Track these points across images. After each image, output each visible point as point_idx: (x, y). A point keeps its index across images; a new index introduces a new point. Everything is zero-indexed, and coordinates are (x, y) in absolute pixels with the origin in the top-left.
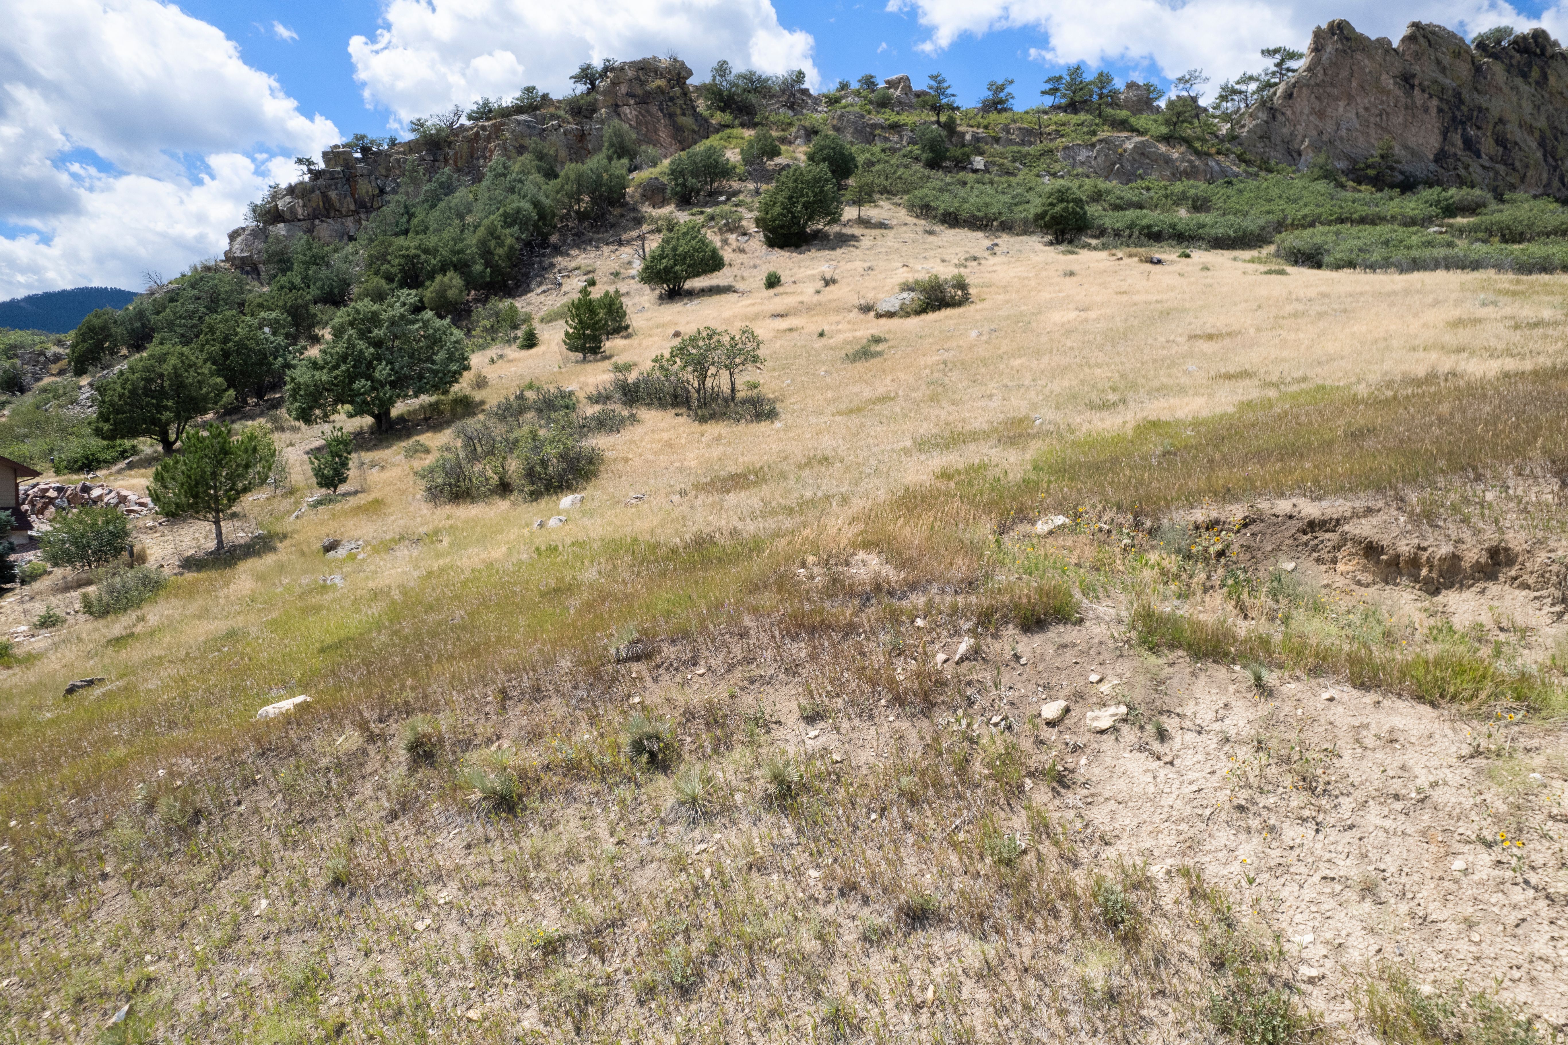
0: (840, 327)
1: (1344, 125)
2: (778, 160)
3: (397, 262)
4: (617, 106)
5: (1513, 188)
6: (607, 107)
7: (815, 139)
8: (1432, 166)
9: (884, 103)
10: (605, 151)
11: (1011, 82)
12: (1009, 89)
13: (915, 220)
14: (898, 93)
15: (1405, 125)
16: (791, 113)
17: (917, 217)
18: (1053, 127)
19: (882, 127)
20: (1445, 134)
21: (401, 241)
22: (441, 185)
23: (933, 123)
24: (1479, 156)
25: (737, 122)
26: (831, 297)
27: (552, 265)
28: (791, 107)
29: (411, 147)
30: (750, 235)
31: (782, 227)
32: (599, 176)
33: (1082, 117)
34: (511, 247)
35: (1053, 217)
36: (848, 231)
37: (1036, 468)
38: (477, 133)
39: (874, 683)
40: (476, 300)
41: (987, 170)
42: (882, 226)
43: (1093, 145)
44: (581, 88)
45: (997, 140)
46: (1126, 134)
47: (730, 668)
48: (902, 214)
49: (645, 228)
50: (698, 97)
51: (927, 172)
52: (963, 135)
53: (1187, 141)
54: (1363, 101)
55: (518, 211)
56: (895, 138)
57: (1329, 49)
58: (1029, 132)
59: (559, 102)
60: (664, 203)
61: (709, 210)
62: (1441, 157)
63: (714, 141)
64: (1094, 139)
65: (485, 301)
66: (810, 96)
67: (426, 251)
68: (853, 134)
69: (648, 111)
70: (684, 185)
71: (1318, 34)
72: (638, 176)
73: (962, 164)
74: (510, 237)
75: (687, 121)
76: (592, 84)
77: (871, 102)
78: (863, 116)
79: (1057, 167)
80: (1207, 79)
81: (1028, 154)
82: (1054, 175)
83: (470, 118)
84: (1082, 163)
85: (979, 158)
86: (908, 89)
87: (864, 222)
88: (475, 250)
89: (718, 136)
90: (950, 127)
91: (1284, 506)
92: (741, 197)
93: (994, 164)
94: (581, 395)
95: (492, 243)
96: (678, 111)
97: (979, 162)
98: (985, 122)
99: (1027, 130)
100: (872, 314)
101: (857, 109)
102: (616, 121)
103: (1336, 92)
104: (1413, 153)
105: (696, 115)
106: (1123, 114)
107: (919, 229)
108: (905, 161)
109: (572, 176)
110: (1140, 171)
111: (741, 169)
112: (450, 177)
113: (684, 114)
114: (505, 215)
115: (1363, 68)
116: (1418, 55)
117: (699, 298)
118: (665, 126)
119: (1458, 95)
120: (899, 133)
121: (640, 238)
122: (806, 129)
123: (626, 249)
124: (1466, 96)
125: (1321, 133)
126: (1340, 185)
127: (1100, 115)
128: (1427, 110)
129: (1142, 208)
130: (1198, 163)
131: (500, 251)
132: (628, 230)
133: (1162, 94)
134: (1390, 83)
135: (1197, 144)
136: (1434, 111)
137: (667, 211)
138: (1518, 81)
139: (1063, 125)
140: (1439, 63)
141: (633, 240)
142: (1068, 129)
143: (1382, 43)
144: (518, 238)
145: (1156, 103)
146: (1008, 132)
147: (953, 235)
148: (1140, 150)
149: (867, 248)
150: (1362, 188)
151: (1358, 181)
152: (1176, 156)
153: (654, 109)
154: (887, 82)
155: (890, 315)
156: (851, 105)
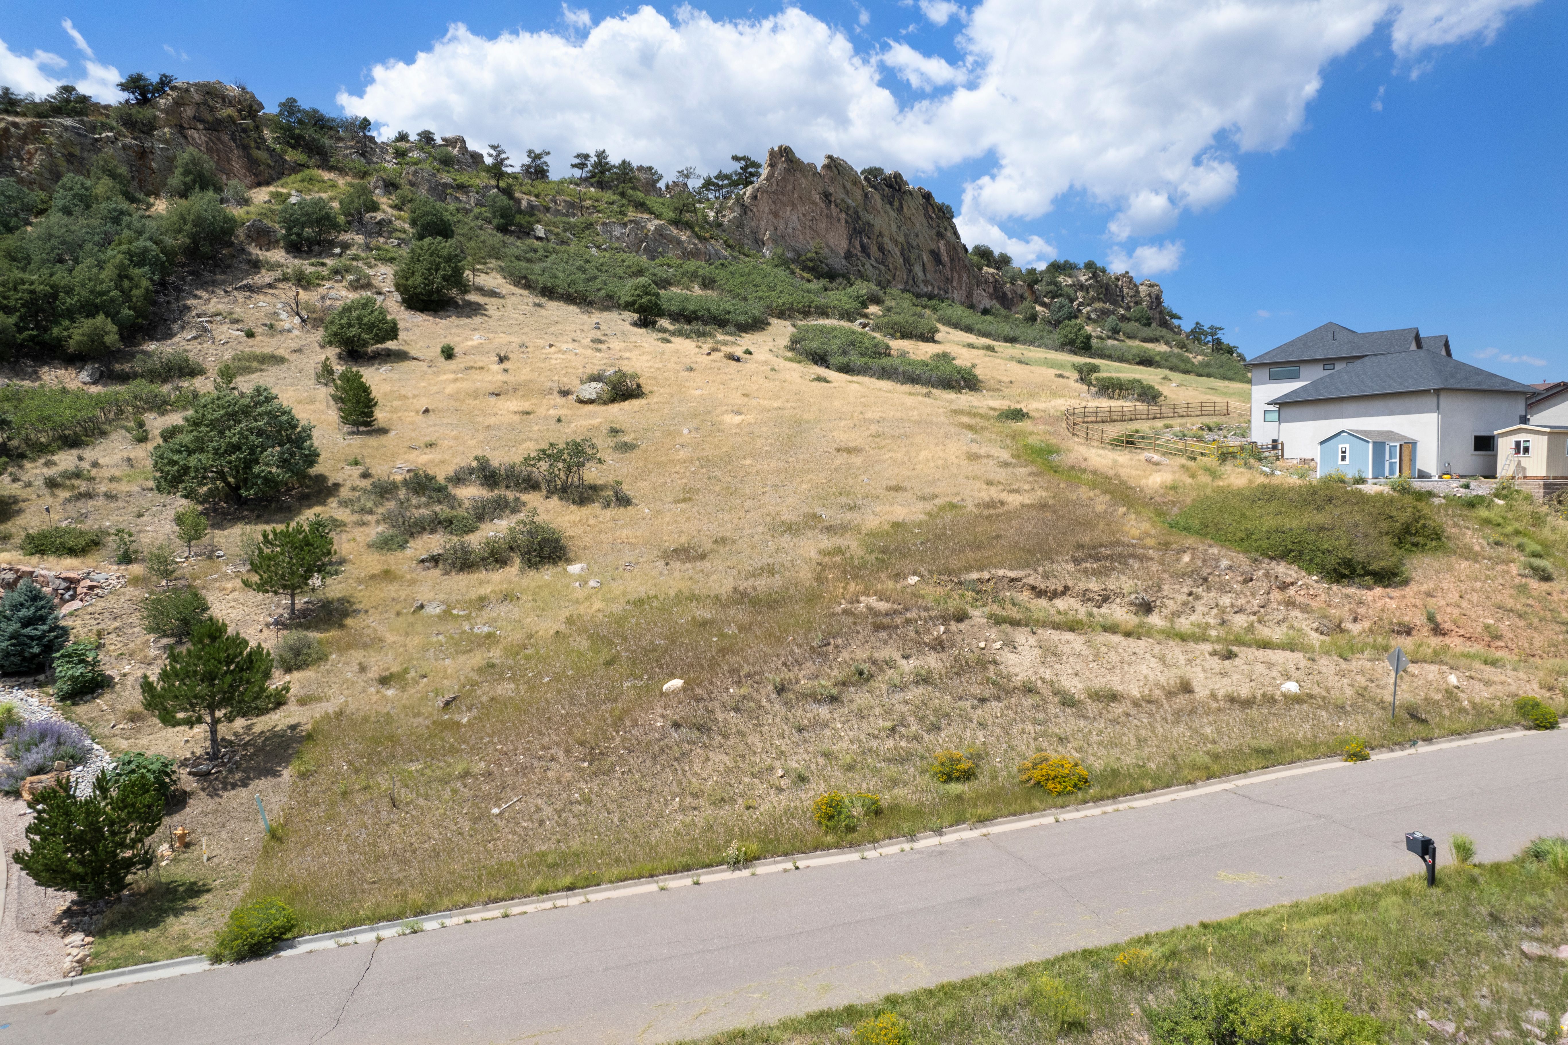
1: (790, 225)
4: (183, 128)
6: (170, 126)
8: (844, 262)
9: (448, 162)
11: (548, 153)
12: (546, 159)
13: (517, 290)
14: (456, 152)
15: (827, 230)
16: (363, 160)
17: (517, 286)
19: (452, 187)
20: (850, 239)
23: (493, 187)
24: (870, 258)
25: (312, 162)
27: (188, 308)
28: (363, 155)
30: (385, 295)
31: (419, 293)
33: (609, 196)
34: (147, 289)
35: (639, 303)
36: (476, 299)
37: (869, 550)
41: (547, 239)
42: (495, 294)
44: (131, 98)
45: (547, 209)
46: (646, 216)
49: (267, 274)
50: (268, 130)
51: (500, 235)
53: (689, 226)
54: (802, 209)
56: (464, 198)
57: (780, 166)
58: (571, 205)
59: (105, 108)
60: (273, 246)
61: (328, 262)
62: (848, 256)
64: (626, 219)
67: (57, 289)
68: (428, 191)
69: (219, 139)
71: (772, 153)
73: (527, 231)
74: (143, 278)
75: (261, 155)
76: (146, 97)
77: (436, 160)
78: (433, 174)
79: (600, 240)
82: (598, 247)
84: (618, 238)
85: (539, 227)
86: (464, 148)
87: (482, 290)
89: (298, 176)
90: (507, 193)
92: (354, 251)
93: (551, 232)
97: (540, 230)
99: (570, 203)
100: (573, 399)
101: (426, 165)
102: (190, 147)
103: (784, 199)
104: (833, 251)
105: (269, 149)
106: (640, 194)
107: (528, 301)
110: (661, 249)
111: (344, 219)
113: (259, 148)
115: (800, 185)
116: (832, 180)
117: (385, 362)
118: (239, 157)
119: (857, 213)
120: (467, 193)
121: (270, 286)
122: (384, 180)
123: (261, 297)
124: (861, 213)
125: (776, 229)
126: (793, 273)
127: (623, 195)
128: (839, 221)
129: (670, 284)
130: (700, 246)
131: (136, 292)
132: (248, 274)
133: (660, 177)
134: (817, 198)
135: (697, 229)
136: (843, 221)
137: (278, 255)
138: (888, 206)
139: (597, 201)
140: (845, 187)
141: (262, 287)
142: (603, 206)
143: (811, 167)
144: (151, 279)
145: (658, 185)
146: (556, 203)
147: (556, 309)
148: (659, 231)
149: (499, 320)
150: (805, 275)
151: (803, 270)
152: (684, 238)
153: (226, 138)
154: (443, 140)
155: (591, 402)
156: (420, 161)
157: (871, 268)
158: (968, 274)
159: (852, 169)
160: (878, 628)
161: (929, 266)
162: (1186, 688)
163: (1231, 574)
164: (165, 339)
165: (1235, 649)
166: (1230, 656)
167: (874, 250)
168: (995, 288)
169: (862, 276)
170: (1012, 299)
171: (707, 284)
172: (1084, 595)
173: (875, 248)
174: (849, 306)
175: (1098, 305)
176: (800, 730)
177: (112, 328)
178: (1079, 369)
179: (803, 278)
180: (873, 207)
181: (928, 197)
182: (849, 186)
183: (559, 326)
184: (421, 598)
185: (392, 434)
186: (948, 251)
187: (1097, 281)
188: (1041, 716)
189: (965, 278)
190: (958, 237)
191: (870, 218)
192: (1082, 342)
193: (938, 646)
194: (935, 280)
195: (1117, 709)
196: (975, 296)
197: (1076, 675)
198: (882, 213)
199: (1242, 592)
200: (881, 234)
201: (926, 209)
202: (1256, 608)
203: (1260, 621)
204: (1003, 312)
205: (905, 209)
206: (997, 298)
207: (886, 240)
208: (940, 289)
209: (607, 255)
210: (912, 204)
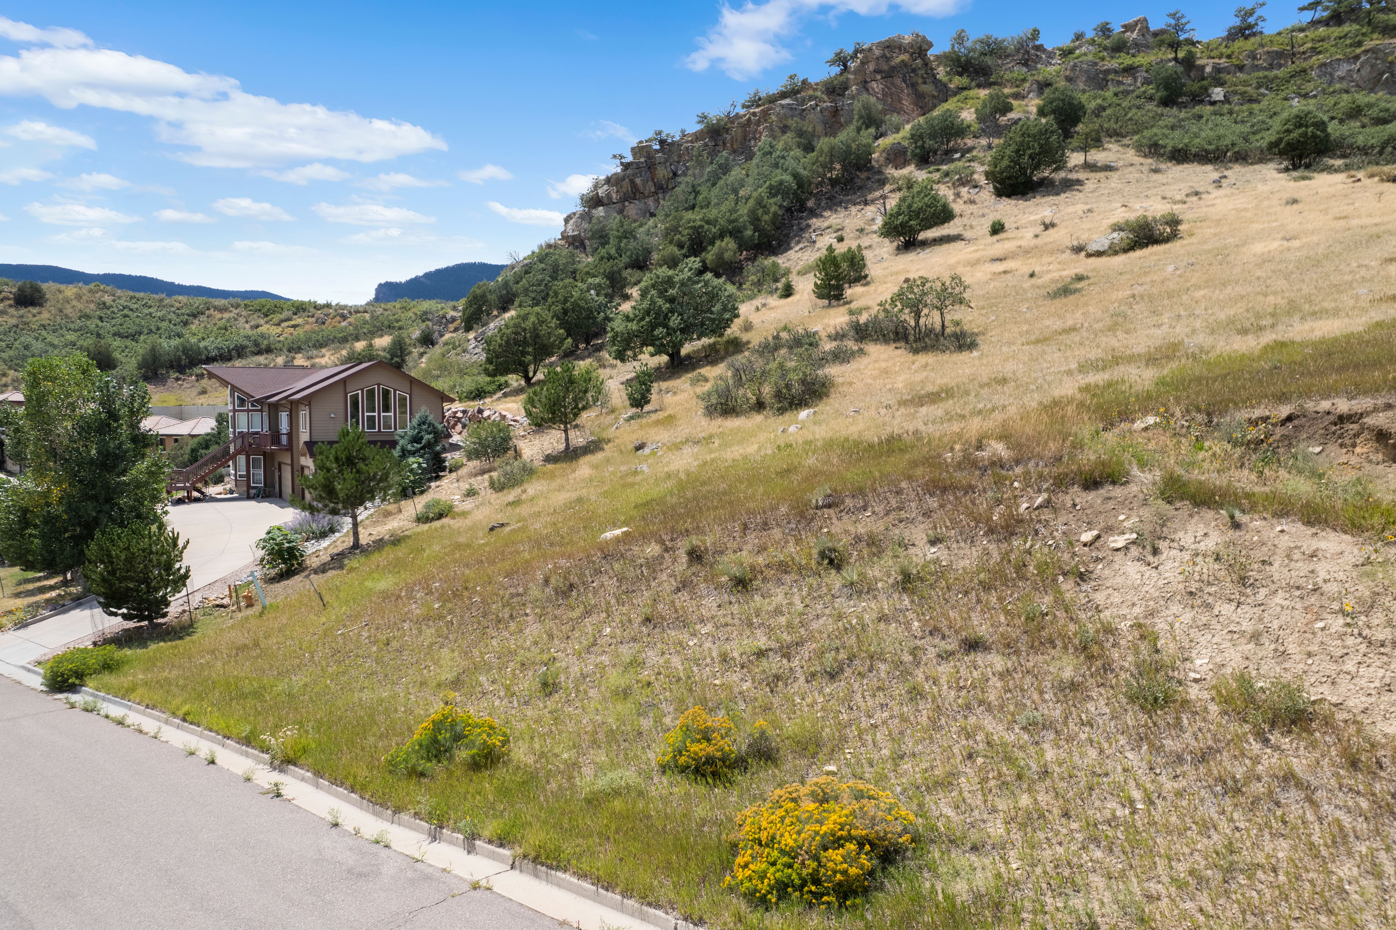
0: (1051, 267)
2: (1011, 115)
3: (686, 232)
4: (866, 82)
6: (857, 84)
7: (1047, 91)
9: (1119, 47)
10: (855, 123)
13: (1142, 160)
14: (1134, 35)
16: (1025, 70)
17: (1144, 156)
18: (1308, 46)
19: (1116, 72)
21: (689, 215)
22: (720, 166)
23: (1170, 60)
25: (974, 84)
26: (1048, 240)
27: (809, 226)
28: (1025, 64)
29: (697, 136)
30: (981, 187)
31: (1009, 178)
32: (849, 147)
34: (775, 214)
35: (1288, 144)
36: (1073, 176)
37: (1160, 384)
38: (749, 119)
39: (978, 522)
40: (747, 259)
41: (1226, 101)
42: (1108, 168)
43: (1357, 58)
44: (836, 70)
45: (1240, 68)
47: (887, 513)
48: (1131, 155)
49: (888, 188)
50: (938, 66)
51: (1160, 110)
52: (1202, 68)
55: (781, 183)
56: (1129, 80)
58: (1280, 55)
59: (817, 84)
60: (905, 164)
61: (944, 168)
63: (950, 105)
64: (1359, 51)
65: (753, 259)
66: (1044, 51)
67: (708, 222)
68: (1086, 82)
69: (893, 84)
70: (922, 147)
72: (884, 142)
73: (1199, 98)
74: (774, 205)
75: (928, 88)
76: (845, 65)
77: (1105, 49)
78: (1096, 64)
79: (1310, 86)
81: (1276, 77)
82: (1304, 96)
83: (744, 106)
84: (1339, 78)
85: (1218, 89)
86: (1145, 30)
87: (1090, 167)
88: (746, 218)
89: (955, 99)
90: (1189, 61)
91: (1325, 405)
92: (974, 153)
93: (1235, 93)
94: (823, 334)
95: (760, 212)
96: (920, 81)
97: (1218, 94)
98: (1229, 51)
99: (1277, 53)
100: (1083, 254)
101: (1090, 57)
102: (865, 96)
105: (936, 82)
107: (1146, 168)
108: (1138, 102)
109: (826, 149)
111: (976, 127)
112: (727, 159)
113: (925, 83)
114: (771, 187)
118: (908, 95)
120: (1133, 75)
121: (883, 197)
122: (1039, 83)
123: (871, 207)
131: (766, 218)
132: (873, 190)
137: (907, 171)
141: (878, 199)
144: (780, 206)
146: (1254, 58)
147: (1180, 171)
149: (1090, 191)
153: (898, 81)
154: (1123, 26)
155: (1099, 254)
156: (1085, 54)
164: (782, 253)
183: (1163, 187)
185: (847, 304)
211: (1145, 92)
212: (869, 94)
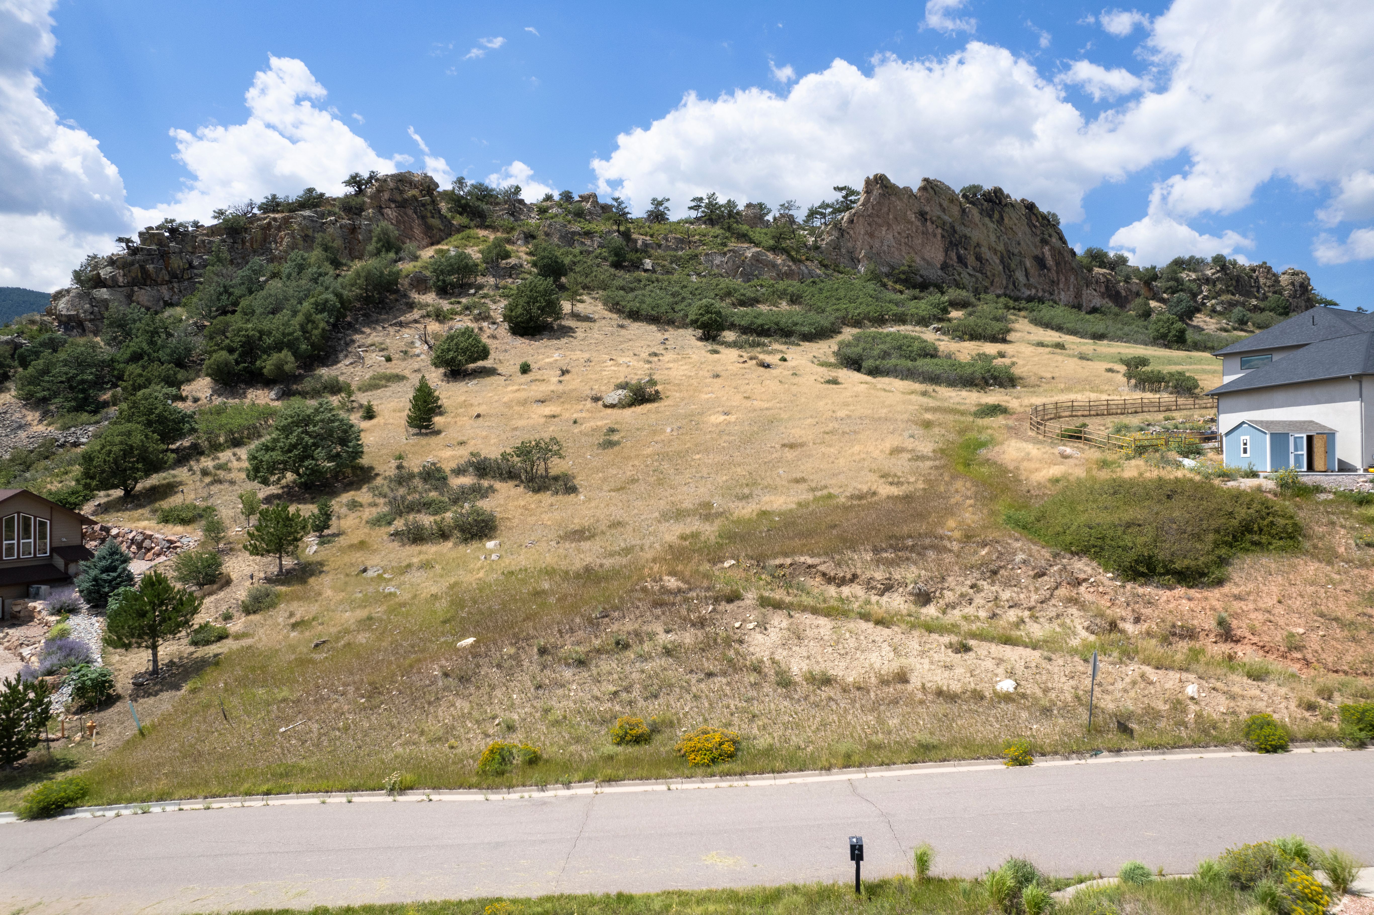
0: (585, 415)
1: (886, 243)
2: (509, 260)
4: (381, 207)
5: (986, 290)
6: (373, 208)
7: (533, 242)
8: (940, 273)
9: (580, 214)
10: (374, 244)
11: (668, 200)
12: (666, 204)
13: (610, 314)
14: (589, 205)
15: (923, 245)
16: (512, 219)
17: (611, 311)
18: (697, 237)
19: (580, 234)
20: (946, 251)
23: (615, 232)
24: (967, 267)
25: (472, 224)
26: (570, 386)
27: (353, 341)
28: (512, 215)
29: (213, 230)
30: (499, 324)
31: (522, 322)
32: (382, 273)
33: (717, 230)
34: (323, 329)
35: (703, 322)
36: (567, 324)
37: (720, 536)
38: (269, 223)
41: (654, 271)
42: (588, 319)
43: (725, 254)
44: (351, 190)
45: (659, 246)
46: (746, 245)
48: (601, 308)
49: (418, 312)
50: (443, 203)
51: (612, 270)
52: (635, 241)
53: (785, 251)
54: (897, 228)
55: (327, 301)
56: (588, 242)
57: (876, 192)
58: (681, 241)
59: (334, 200)
60: (427, 291)
61: (463, 301)
62: (944, 267)
63: (457, 240)
64: (726, 249)
65: (310, 370)
66: (525, 204)
67: (261, 333)
68: (559, 239)
69: (405, 214)
70: (444, 281)
71: (868, 182)
72: (405, 268)
73: (637, 265)
74: (322, 321)
75: (435, 222)
77: (570, 213)
78: (565, 226)
79: (701, 268)
80: (799, 207)
81: (681, 257)
82: (699, 275)
83: (260, 208)
84: (718, 266)
85: (648, 261)
86: (596, 203)
87: (576, 316)
88: (298, 332)
89: (460, 236)
90: (626, 235)
91: (802, 560)
92: (486, 290)
93: (658, 264)
95: (310, 326)
96: (429, 215)
97: (648, 264)
98: (651, 232)
99: (680, 239)
100: (600, 403)
101: (560, 218)
102: (381, 221)
103: (880, 221)
104: (928, 263)
105: (442, 217)
106: (745, 228)
107: (614, 323)
108: (597, 261)
110: (756, 272)
111: (482, 266)
113: (433, 217)
114: (316, 304)
115: (895, 207)
116: (928, 200)
117: (475, 378)
118: (419, 225)
119: (953, 227)
120: (591, 238)
121: (416, 321)
122: (524, 233)
123: (407, 330)
124: (958, 228)
125: (871, 247)
126: (884, 285)
127: (729, 229)
128: (935, 236)
129: (758, 302)
130: (793, 267)
131: (316, 332)
132: (404, 313)
133: (769, 211)
134: (912, 217)
135: (793, 253)
136: (939, 237)
137: (430, 298)
138: (987, 220)
139: (704, 236)
140: (941, 205)
141: (411, 322)
142: (708, 239)
143: (907, 190)
144: (327, 322)
145: (767, 218)
146: (667, 240)
147: (637, 328)
148: (756, 257)
149: (582, 340)
150: (898, 287)
151: (896, 282)
152: (779, 261)
153: (410, 212)
154: (580, 197)
155: (613, 406)
156: (556, 215)
157: (967, 276)
158: (1076, 275)
159: (949, 188)
160: (657, 604)
161: (1032, 271)
162: (902, 678)
163: (1024, 568)
164: (332, 365)
165: (972, 643)
166: (967, 649)
167: (971, 260)
168: (1107, 287)
169: (958, 285)
170: (1126, 297)
171: (794, 300)
172: (869, 583)
173: (973, 258)
174: (925, 313)
175: (1225, 297)
176: (539, 687)
177: (291, 358)
178: (1127, 363)
179: (894, 290)
180: (971, 221)
181: (1031, 207)
182: (945, 204)
183: (631, 343)
184: (368, 564)
185: (443, 434)
186: (1053, 256)
187: (1226, 274)
188: (752, 693)
189: (1072, 279)
190: (1064, 242)
191: (967, 231)
192: (1175, 336)
193: (701, 623)
194: (1039, 283)
195: (827, 691)
196: (1084, 297)
197: (808, 657)
198: (980, 225)
199: (1026, 587)
200: (978, 245)
201: (1029, 219)
202: (1033, 604)
203: (1032, 617)
204: (1116, 309)
205: (1006, 220)
206: (1110, 297)
207: (984, 250)
208: (1044, 291)
209: (704, 280)
210: (1014, 215)
211: (600, 254)
212: (384, 218)
